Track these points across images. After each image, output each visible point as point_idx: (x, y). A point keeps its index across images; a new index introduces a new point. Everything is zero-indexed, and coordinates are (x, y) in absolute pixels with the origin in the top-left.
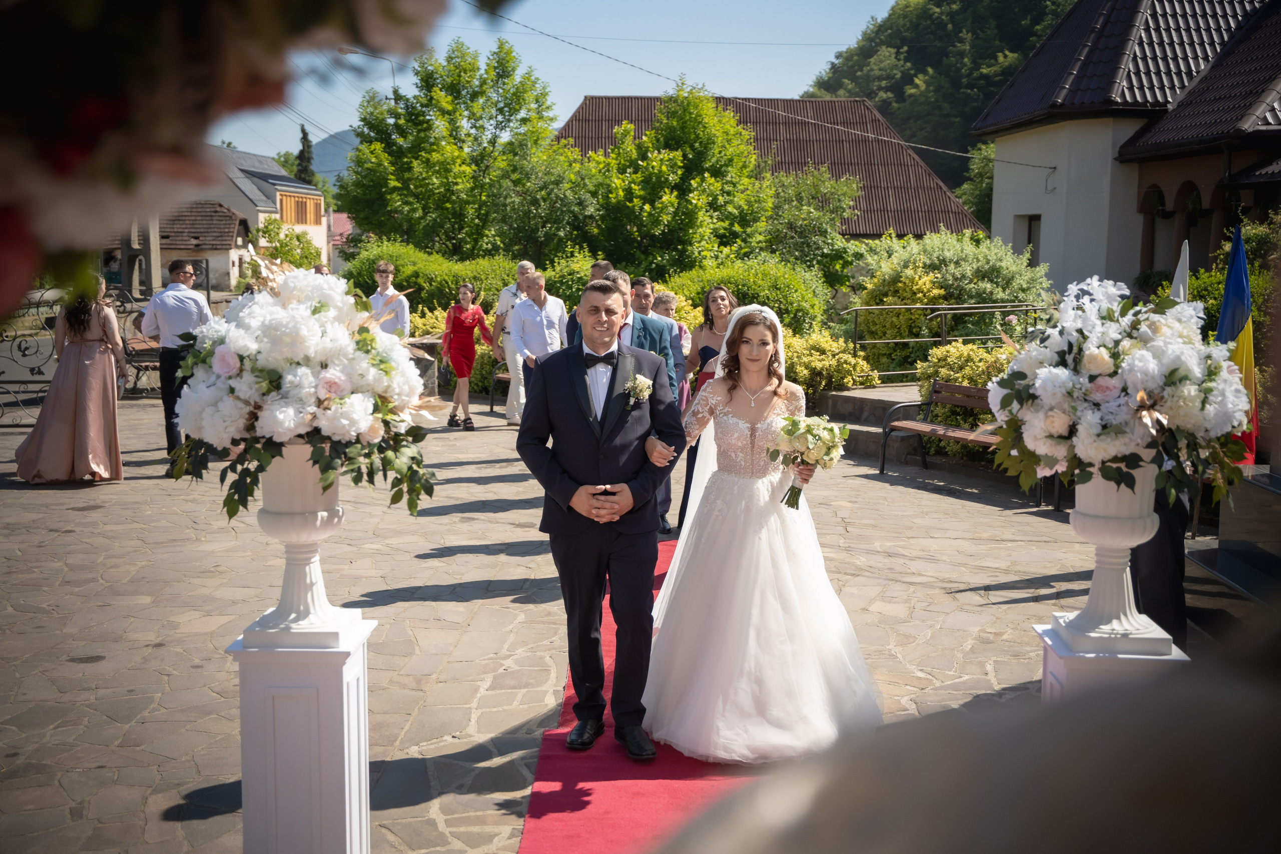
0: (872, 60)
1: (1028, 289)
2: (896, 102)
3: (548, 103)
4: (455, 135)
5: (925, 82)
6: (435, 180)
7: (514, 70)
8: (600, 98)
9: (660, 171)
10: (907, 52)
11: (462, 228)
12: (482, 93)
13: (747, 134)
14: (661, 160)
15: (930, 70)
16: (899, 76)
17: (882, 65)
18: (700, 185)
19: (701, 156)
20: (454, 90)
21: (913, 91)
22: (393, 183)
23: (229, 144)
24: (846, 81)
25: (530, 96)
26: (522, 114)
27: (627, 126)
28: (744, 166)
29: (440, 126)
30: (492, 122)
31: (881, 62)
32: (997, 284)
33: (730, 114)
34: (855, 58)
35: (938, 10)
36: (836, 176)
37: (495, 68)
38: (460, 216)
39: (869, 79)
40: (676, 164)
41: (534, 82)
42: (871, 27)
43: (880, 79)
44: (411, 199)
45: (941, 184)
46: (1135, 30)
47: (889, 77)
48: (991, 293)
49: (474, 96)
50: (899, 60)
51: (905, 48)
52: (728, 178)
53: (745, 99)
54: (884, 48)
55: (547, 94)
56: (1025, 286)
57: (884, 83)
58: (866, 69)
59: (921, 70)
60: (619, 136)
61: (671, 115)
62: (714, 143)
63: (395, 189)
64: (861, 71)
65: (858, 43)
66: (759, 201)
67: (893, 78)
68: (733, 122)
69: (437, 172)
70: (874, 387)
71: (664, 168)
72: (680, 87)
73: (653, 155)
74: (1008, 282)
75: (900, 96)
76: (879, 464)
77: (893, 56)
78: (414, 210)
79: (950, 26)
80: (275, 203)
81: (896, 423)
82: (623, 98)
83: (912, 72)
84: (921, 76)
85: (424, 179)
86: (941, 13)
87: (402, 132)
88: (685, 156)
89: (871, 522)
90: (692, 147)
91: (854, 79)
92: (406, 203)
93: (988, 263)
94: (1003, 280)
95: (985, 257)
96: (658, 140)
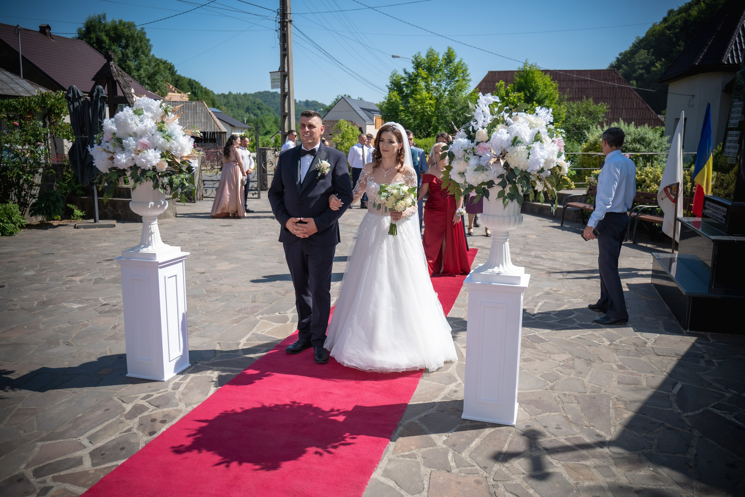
0: (636, 56)
1: (658, 147)
2: (646, 74)
3: (468, 73)
4: (428, 89)
5: (660, 65)
6: (419, 107)
7: (454, 60)
8: (495, 72)
9: (514, 101)
10: (653, 52)
11: (430, 127)
12: (440, 70)
13: (555, 85)
14: (515, 97)
15: (663, 60)
16: (648, 62)
17: (640, 58)
18: (531, 107)
19: (533, 94)
20: (429, 69)
21: (654, 69)
22: (401, 108)
23: (361, 99)
24: (623, 65)
25: (460, 71)
26: (457, 79)
27: (502, 82)
28: (553, 99)
29: (422, 84)
30: (445, 82)
31: (640, 56)
32: (643, 145)
33: (548, 76)
34: (628, 55)
35: (669, 32)
36: (596, 102)
37: (446, 59)
38: (429, 122)
39: (634, 64)
40: (521, 98)
41: (462, 65)
42: (637, 41)
43: (639, 64)
44: (408, 114)
45: (649, 106)
46: (737, 30)
47: (644, 63)
48: (639, 149)
49: (438, 71)
50: (648, 55)
51: (652, 50)
52: (545, 104)
53: (559, 71)
54: (642, 50)
55: (467, 69)
56: (656, 146)
57: (641, 66)
58: (633, 60)
59: (658, 59)
60: (498, 87)
61: (521, 77)
62: (539, 89)
63: (402, 110)
64: (630, 60)
65: (630, 48)
66: (559, 115)
67: (646, 63)
68: (549, 79)
69: (419, 103)
70: (572, 189)
71: (515, 100)
72: (525, 64)
73: (512, 95)
74: (649, 144)
75: (648, 71)
76: (561, 221)
77: (646, 54)
78: (410, 119)
79: (674, 39)
80: (373, 121)
81: (569, 203)
82: (505, 72)
83: (655, 61)
84: (659, 62)
85: (414, 106)
86: (670, 34)
87: (407, 86)
88: (525, 95)
89: (540, 244)
90: (529, 91)
91: (627, 64)
92: (406, 116)
93: (639, 135)
94: (647, 143)
95: (639, 133)
96: (514, 88)
